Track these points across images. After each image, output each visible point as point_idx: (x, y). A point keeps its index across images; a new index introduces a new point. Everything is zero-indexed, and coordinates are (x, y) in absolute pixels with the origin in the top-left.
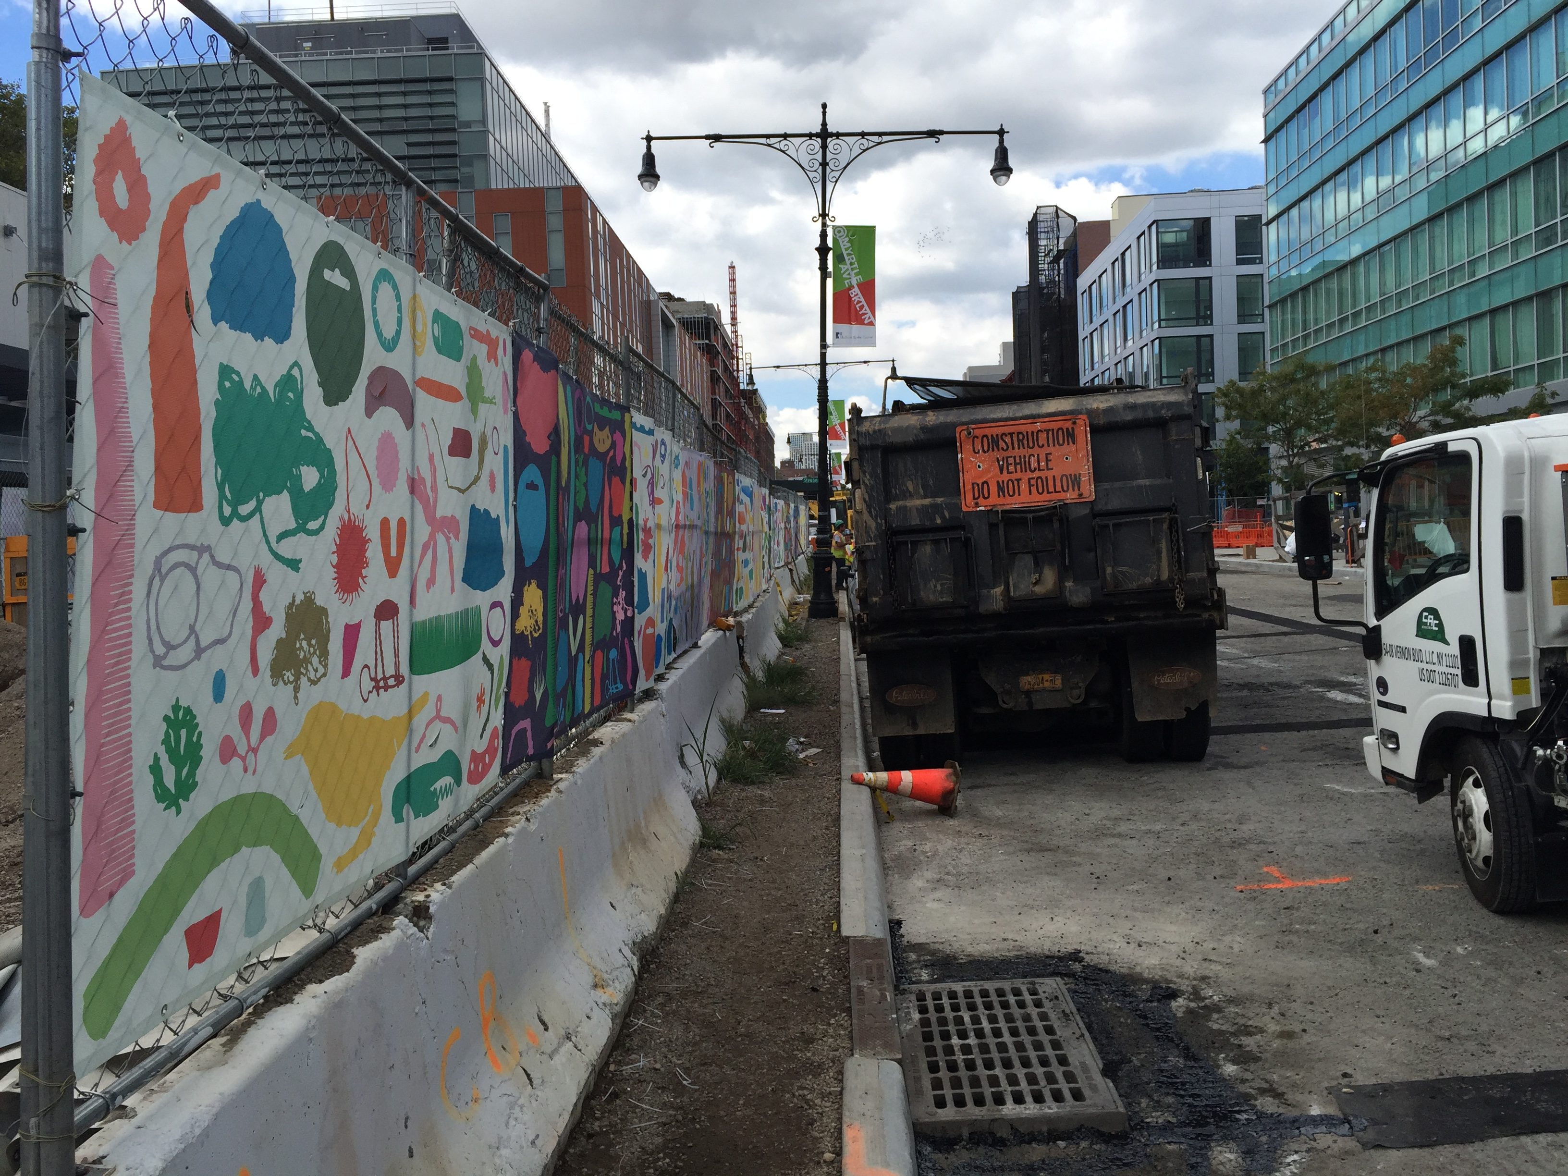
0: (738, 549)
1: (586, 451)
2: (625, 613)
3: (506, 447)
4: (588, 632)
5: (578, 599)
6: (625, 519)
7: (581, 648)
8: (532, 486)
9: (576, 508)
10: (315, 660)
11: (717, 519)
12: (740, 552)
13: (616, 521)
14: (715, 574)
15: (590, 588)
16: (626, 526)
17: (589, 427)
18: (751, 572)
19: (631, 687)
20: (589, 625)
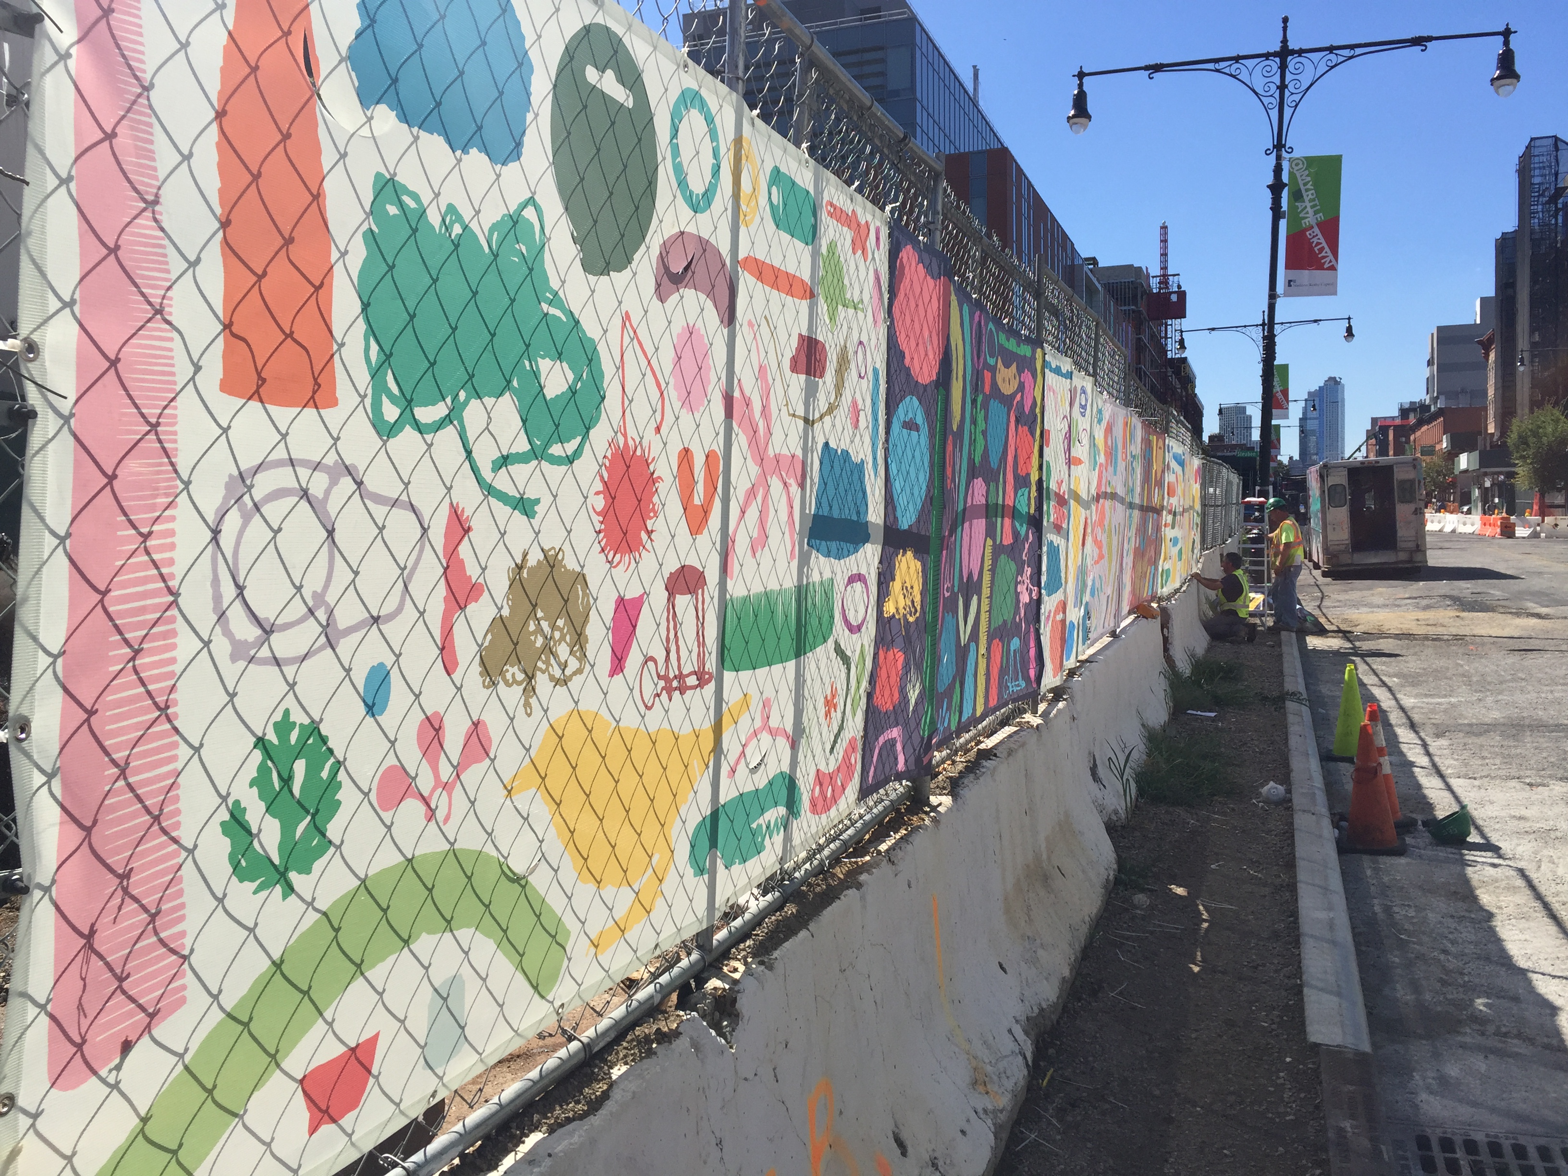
0: (1165, 525)
1: (987, 389)
2: (1030, 594)
3: (876, 371)
4: (984, 617)
5: (970, 575)
6: (1034, 477)
7: (974, 636)
8: (911, 425)
9: (971, 461)
10: (563, 651)
11: (1143, 489)
12: (1168, 529)
13: (1022, 481)
14: (1139, 554)
15: (988, 563)
16: (1034, 488)
17: (991, 361)
18: (1180, 551)
19: (1035, 686)
20: (985, 607)
